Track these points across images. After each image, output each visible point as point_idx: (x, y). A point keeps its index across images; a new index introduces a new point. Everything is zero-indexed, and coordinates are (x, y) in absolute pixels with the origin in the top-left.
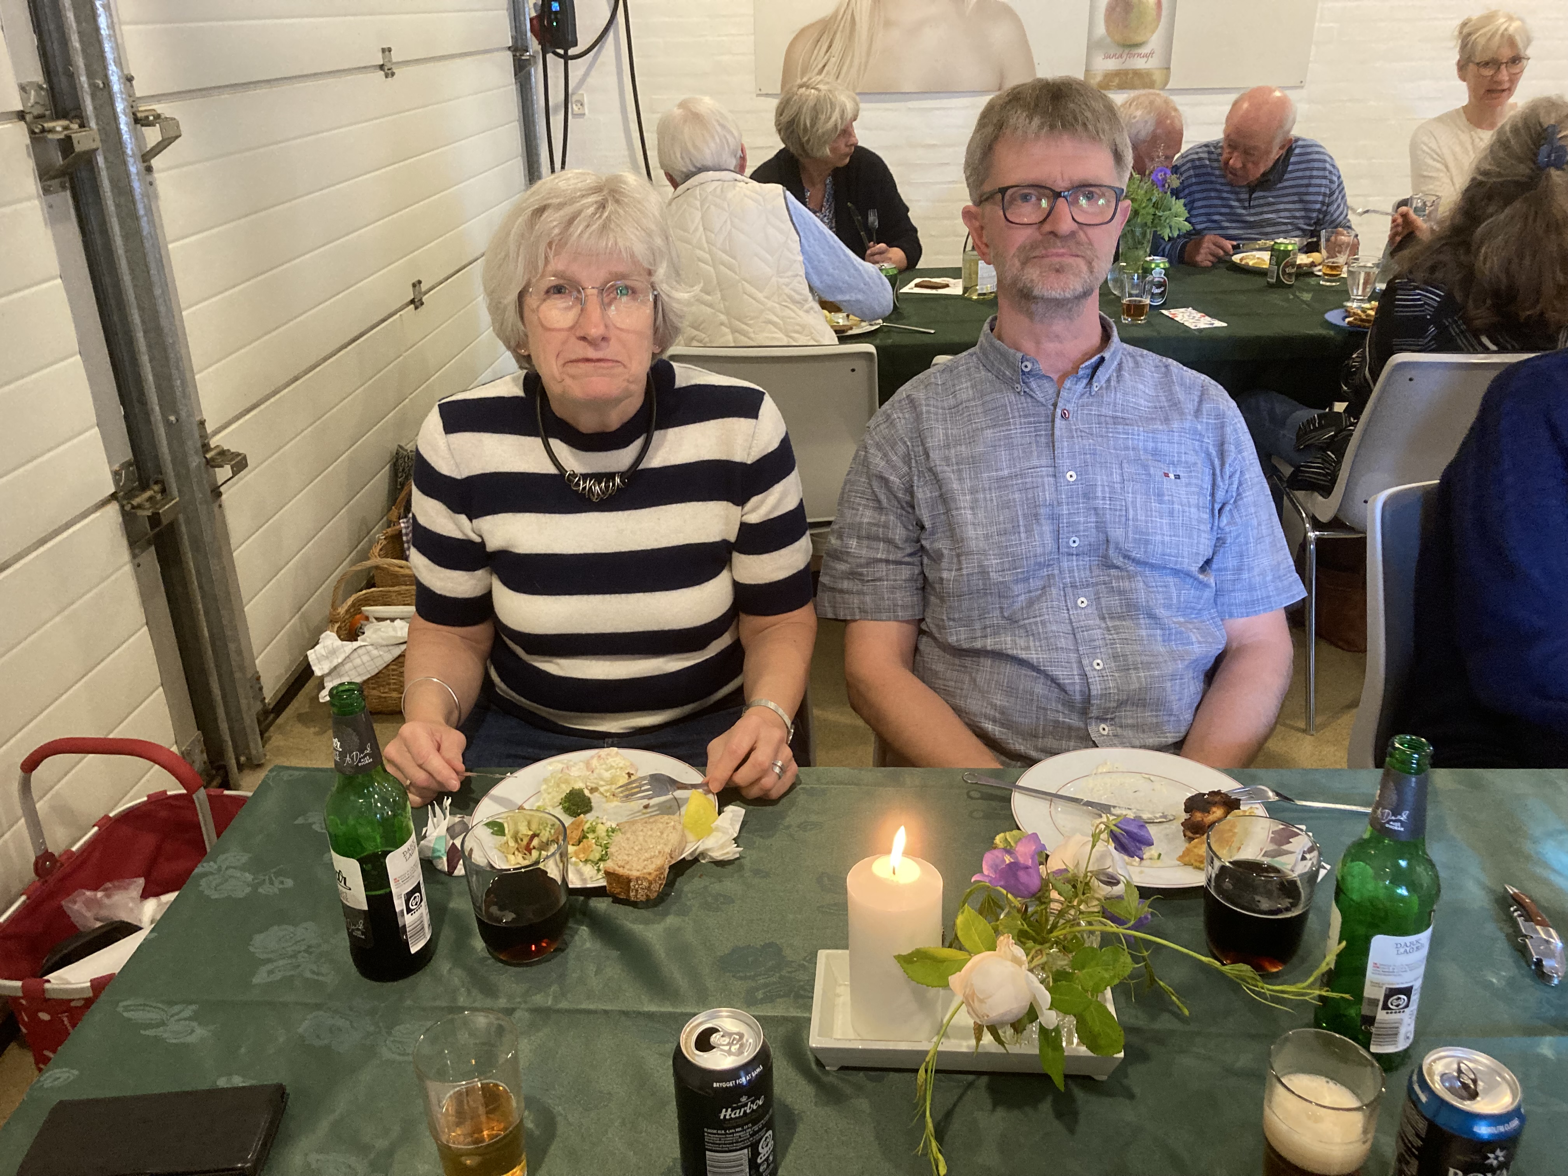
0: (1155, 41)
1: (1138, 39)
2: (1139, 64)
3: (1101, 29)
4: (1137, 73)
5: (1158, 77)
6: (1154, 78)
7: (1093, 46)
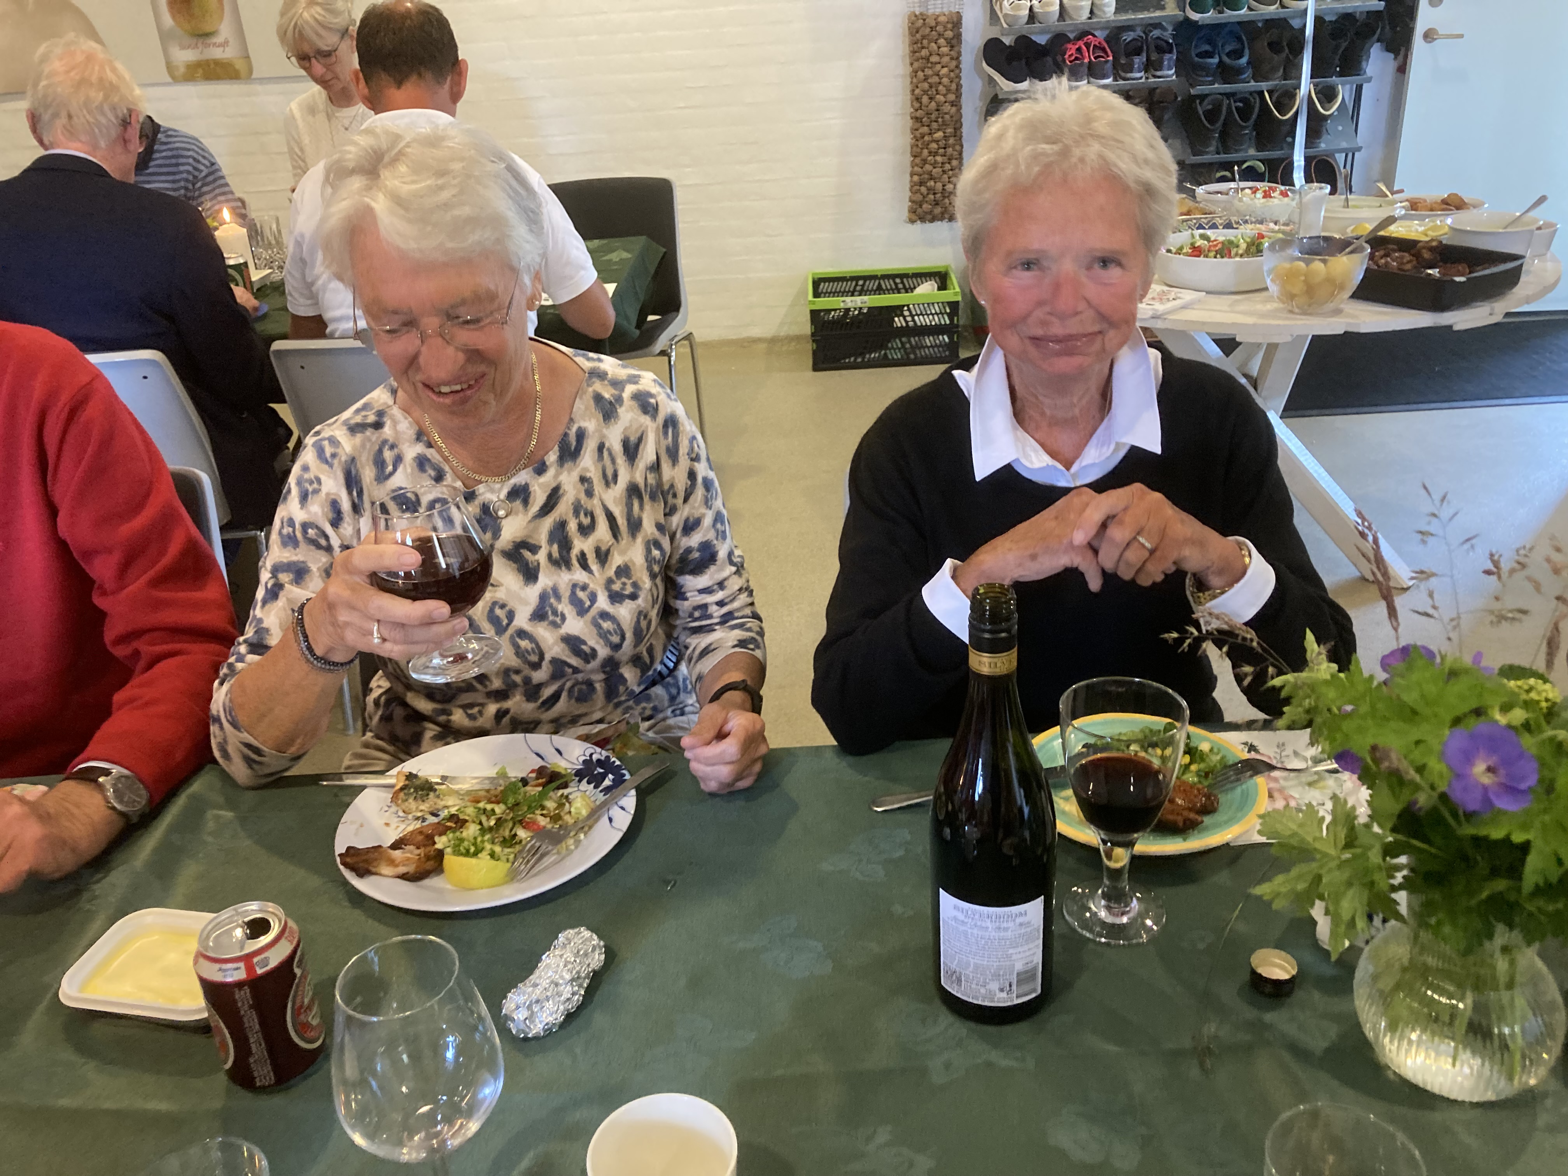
0: (225, 30)
1: (208, 29)
2: (217, 53)
3: (168, 20)
4: (217, 63)
5: (240, 65)
6: (237, 67)
7: (165, 37)
